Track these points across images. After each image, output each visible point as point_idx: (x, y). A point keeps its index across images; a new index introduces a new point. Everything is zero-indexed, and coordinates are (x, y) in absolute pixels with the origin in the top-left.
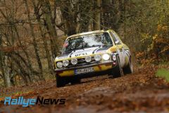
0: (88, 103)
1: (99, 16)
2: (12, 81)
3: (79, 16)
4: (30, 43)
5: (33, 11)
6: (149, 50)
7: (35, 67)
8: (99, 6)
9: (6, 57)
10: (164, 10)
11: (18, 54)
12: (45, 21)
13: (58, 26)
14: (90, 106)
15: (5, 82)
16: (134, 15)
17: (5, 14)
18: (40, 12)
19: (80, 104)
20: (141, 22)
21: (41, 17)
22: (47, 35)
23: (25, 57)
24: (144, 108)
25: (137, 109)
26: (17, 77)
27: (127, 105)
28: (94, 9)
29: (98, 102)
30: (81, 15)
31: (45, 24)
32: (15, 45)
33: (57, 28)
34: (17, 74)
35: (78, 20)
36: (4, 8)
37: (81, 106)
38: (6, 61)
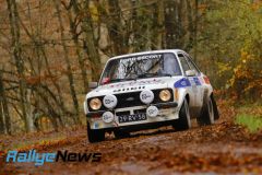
0: (139, 157)
1: (160, 38)
2: (36, 124)
3: (132, 36)
4: (63, 72)
5: (68, 29)
6: (227, 86)
7: (69, 106)
8: (161, 23)
9: (29, 91)
10: (250, 33)
11: (46, 88)
12: (85, 43)
13: (103, 50)
14: (141, 162)
15: (27, 125)
16: (208, 37)
17: (30, 32)
18: (79, 29)
19: (126, 160)
20: (217, 48)
21: (80, 37)
22: (87, 62)
23: (56, 92)
24: (214, 167)
25: (204, 168)
26: (44, 119)
27: (191, 163)
28: (153, 27)
29: (152, 157)
30: (135, 36)
31: (85, 47)
32: (42, 74)
33: (101, 53)
34: (44, 115)
35: (130, 42)
36: (28, 22)
37: (129, 162)
38: (28, 96)
